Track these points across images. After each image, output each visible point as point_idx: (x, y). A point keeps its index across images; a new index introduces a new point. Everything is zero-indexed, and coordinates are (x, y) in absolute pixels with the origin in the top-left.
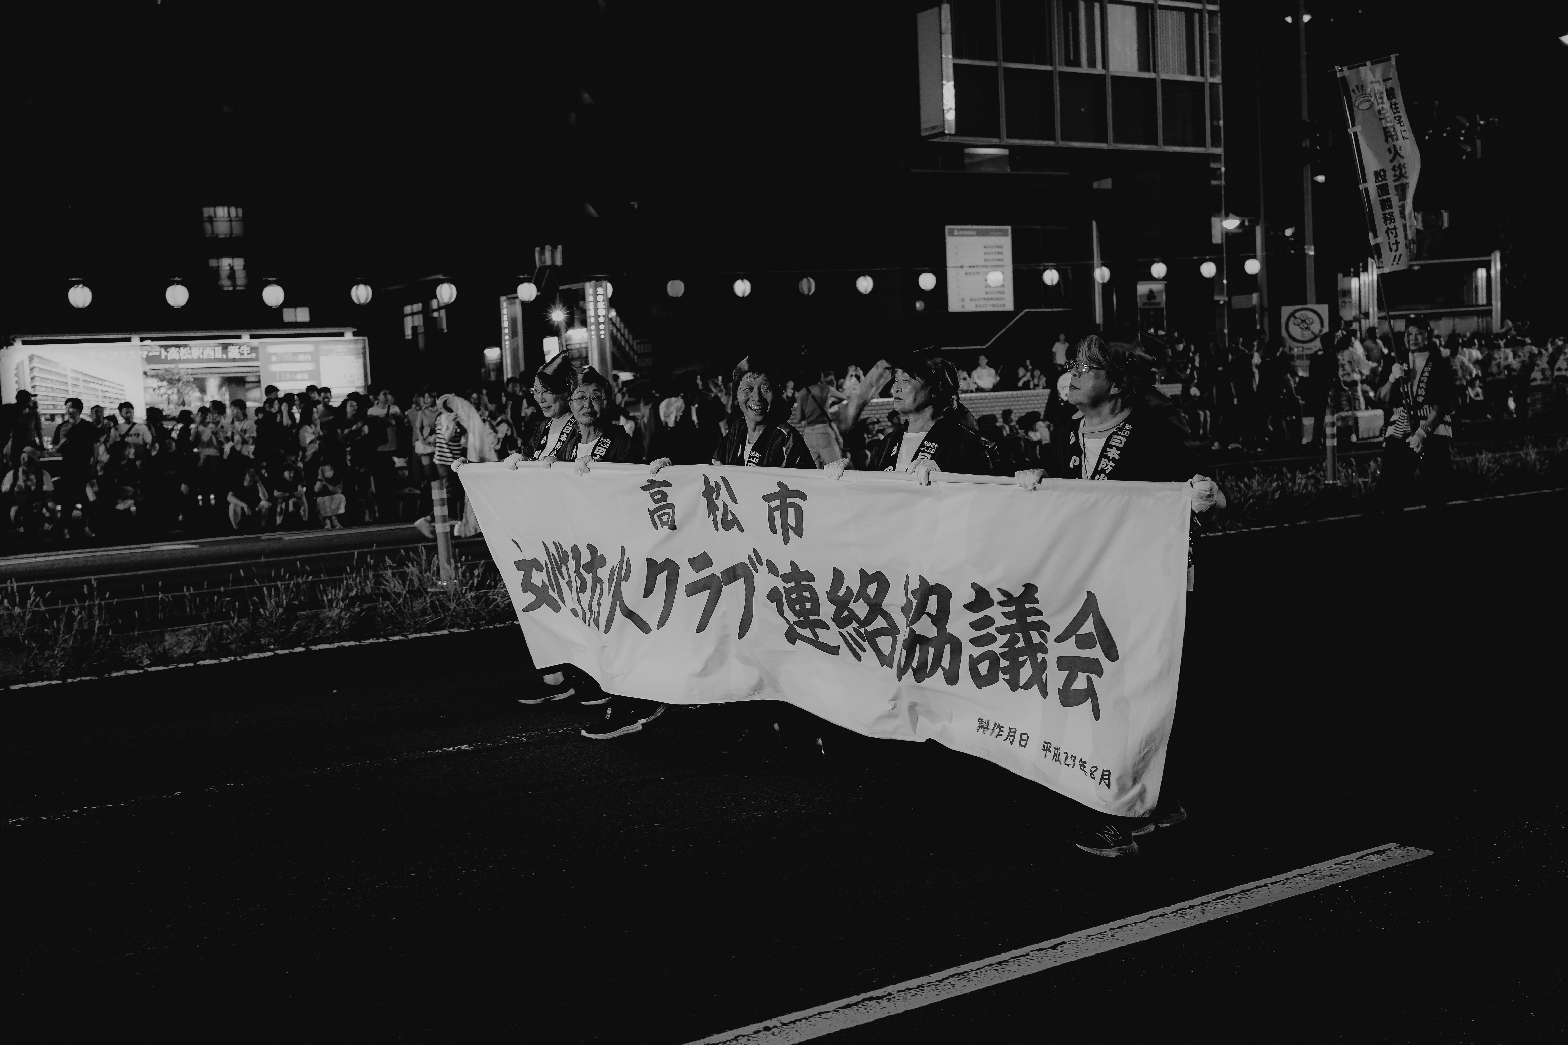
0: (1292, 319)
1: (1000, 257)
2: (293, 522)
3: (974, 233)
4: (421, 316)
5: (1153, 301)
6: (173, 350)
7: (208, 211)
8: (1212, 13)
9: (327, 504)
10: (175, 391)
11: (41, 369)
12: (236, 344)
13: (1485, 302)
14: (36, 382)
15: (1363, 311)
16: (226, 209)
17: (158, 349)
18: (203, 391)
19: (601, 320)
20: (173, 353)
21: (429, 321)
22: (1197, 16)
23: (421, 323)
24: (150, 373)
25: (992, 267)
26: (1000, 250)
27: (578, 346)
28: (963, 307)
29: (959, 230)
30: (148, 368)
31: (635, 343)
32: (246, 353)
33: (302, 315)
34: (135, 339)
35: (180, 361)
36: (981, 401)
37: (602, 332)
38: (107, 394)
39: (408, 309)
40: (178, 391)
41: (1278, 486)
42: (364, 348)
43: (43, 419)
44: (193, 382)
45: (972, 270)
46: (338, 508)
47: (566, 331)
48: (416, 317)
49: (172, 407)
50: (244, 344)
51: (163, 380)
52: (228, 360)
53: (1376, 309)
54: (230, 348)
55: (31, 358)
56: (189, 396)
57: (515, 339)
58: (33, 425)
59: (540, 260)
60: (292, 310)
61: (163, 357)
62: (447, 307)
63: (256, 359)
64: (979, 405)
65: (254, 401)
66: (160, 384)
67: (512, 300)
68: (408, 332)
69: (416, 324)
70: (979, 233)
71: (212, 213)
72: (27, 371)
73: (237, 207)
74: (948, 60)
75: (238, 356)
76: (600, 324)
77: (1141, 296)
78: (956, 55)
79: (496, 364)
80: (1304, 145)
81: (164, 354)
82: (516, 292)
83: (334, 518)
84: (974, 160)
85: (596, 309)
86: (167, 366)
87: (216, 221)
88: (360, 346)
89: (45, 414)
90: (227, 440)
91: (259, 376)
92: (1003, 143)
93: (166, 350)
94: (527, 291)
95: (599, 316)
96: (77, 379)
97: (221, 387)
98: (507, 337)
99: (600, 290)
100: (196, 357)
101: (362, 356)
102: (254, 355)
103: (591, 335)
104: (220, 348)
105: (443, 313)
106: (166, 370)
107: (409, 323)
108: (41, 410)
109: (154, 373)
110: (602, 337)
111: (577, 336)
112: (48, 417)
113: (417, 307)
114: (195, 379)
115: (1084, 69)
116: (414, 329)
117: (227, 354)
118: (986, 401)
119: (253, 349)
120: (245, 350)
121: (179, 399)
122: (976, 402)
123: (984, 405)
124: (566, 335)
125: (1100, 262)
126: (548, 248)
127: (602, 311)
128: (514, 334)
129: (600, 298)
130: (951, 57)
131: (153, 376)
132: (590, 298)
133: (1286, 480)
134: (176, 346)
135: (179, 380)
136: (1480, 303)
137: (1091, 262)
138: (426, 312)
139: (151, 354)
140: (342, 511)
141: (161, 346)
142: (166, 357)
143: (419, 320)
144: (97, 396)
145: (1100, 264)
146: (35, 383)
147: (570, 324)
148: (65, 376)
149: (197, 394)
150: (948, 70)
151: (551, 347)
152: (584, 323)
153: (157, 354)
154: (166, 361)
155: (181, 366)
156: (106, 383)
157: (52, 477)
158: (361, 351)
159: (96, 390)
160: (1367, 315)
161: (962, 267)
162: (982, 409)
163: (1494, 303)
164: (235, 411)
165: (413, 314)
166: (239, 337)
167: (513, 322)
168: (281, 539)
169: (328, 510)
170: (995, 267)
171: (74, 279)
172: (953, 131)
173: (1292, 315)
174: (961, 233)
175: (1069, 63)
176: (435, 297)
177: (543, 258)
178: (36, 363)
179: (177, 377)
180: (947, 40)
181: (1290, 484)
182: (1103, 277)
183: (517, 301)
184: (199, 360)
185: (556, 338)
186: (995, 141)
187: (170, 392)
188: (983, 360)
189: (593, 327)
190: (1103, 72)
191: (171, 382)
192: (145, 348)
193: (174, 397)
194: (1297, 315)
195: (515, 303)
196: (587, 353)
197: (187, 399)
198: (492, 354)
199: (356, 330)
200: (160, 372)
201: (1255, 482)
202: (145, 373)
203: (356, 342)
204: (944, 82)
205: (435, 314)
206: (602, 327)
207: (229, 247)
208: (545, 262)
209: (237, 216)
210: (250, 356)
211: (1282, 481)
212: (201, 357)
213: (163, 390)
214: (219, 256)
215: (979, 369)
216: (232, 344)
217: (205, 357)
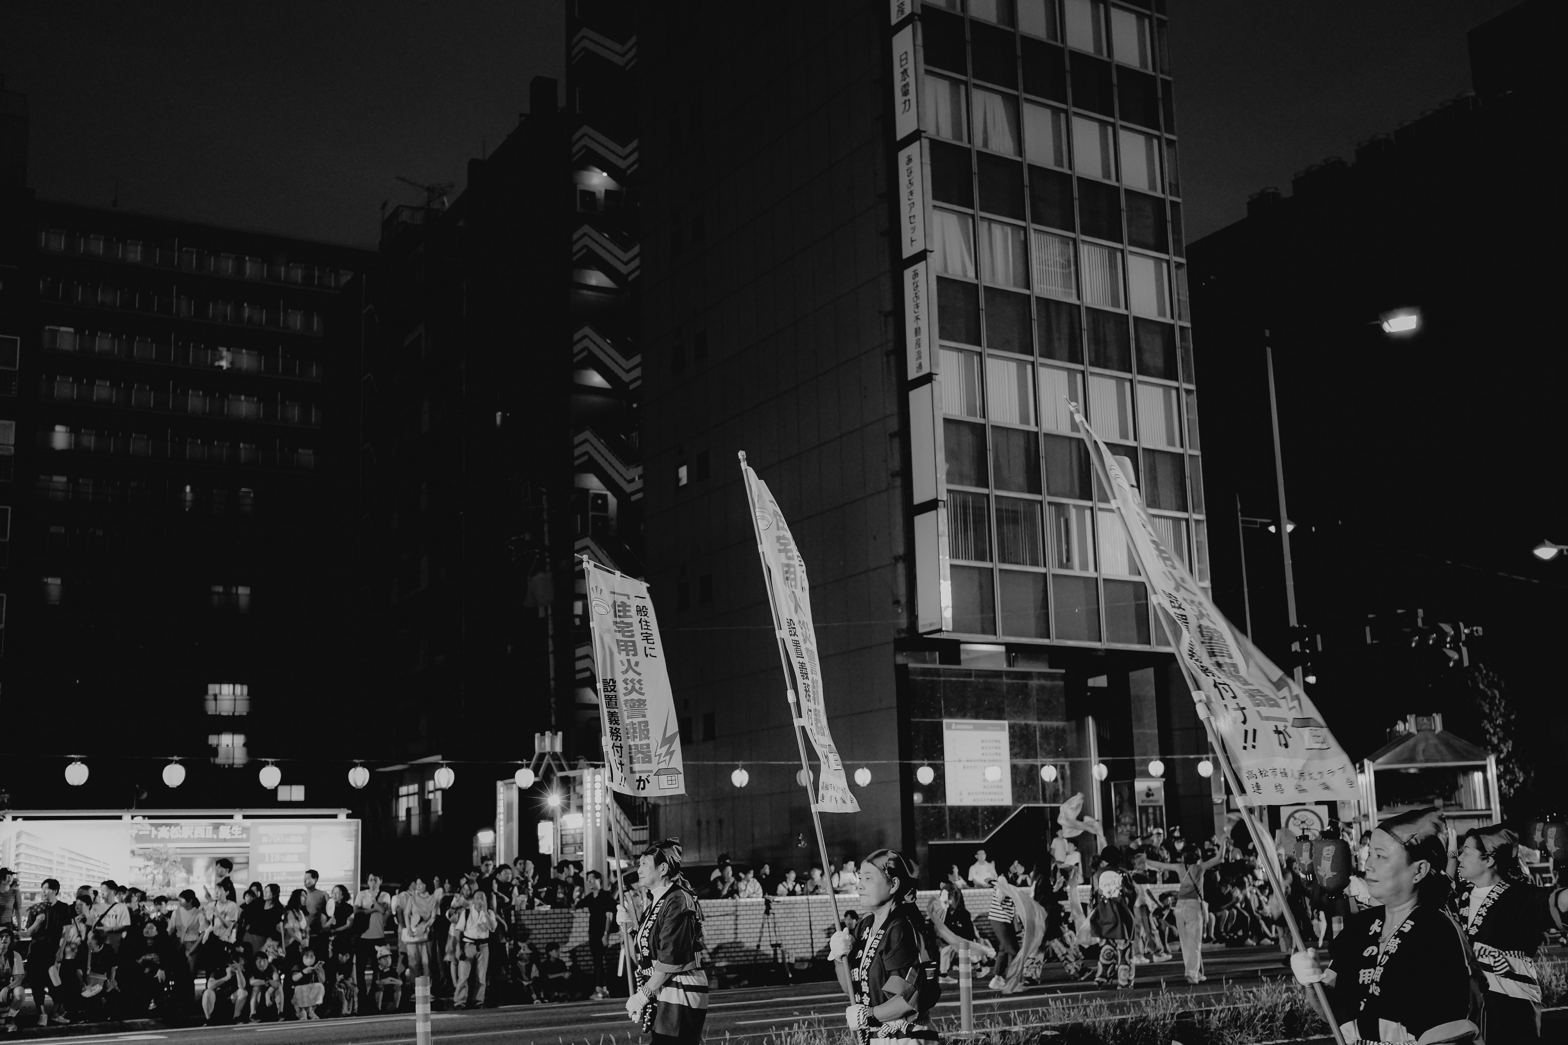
0: (1292, 819)
1: (997, 751)
2: (267, 1014)
3: (971, 727)
4: (416, 797)
5: (1151, 798)
6: (163, 829)
7: (213, 689)
8: (1197, 522)
9: (305, 994)
10: (161, 871)
11: (28, 846)
12: (228, 824)
13: (1484, 807)
14: (21, 859)
15: (1362, 813)
16: (231, 686)
17: (149, 827)
18: (189, 871)
19: (598, 807)
20: (163, 832)
21: (425, 805)
22: (1184, 524)
23: (416, 804)
24: (137, 852)
25: (990, 761)
26: (997, 745)
27: (572, 832)
28: (961, 801)
29: (956, 724)
30: (136, 846)
31: (630, 829)
32: (237, 833)
33: (297, 793)
34: (126, 815)
35: (170, 840)
36: (980, 898)
37: (598, 820)
38: (91, 873)
39: (403, 790)
40: (164, 871)
41: (1288, 998)
42: (357, 830)
43: (23, 897)
44: (180, 862)
45: (969, 764)
46: (316, 999)
47: (562, 816)
48: (411, 798)
49: (156, 887)
50: (235, 824)
51: (149, 860)
52: (218, 840)
53: (1375, 809)
54: (222, 828)
55: (18, 836)
56: (175, 876)
57: (510, 824)
58: (11, 904)
59: (540, 745)
60: (287, 788)
61: (153, 836)
62: (444, 791)
63: (247, 840)
64: (978, 902)
65: (241, 883)
66: (147, 863)
67: (509, 786)
68: (402, 815)
69: (411, 805)
70: (976, 728)
71: (217, 691)
72: (13, 848)
73: (242, 683)
74: (946, 561)
75: (228, 837)
76: (596, 811)
77: (1139, 793)
78: (954, 554)
79: (488, 848)
80: (1293, 650)
81: (154, 832)
82: (514, 777)
83: (311, 1008)
84: (971, 656)
85: (593, 796)
86: (155, 845)
87: (221, 700)
88: (353, 828)
89: (25, 893)
90: (208, 923)
91: (248, 858)
92: (999, 641)
93: (156, 829)
94: (525, 778)
95: (596, 804)
96: (63, 856)
97: (208, 868)
98: (502, 823)
99: (598, 778)
100: (186, 836)
101: (354, 839)
102: (244, 836)
103: (586, 823)
104: (211, 828)
105: (439, 794)
106: (155, 850)
107: (403, 804)
108: (21, 888)
109: (142, 852)
110: (598, 825)
111: (573, 822)
112: (28, 895)
113: (414, 788)
114: (183, 859)
115: (1076, 571)
116: (408, 810)
117: (218, 835)
118: (986, 898)
119: (245, 830)
120: (237, 830)
121: (164, 879)
122: (975, 898)
123: (983, 902)
124: (561, 820)
125: (1097, 759)
126: (548, 733)
127: (598, 799)
128: (509, 819)
129: (597, 785)
130: (948, 558)
131: (140, 855)
132: (587, 785)
133: (1296, 991)
134: (166, 825)
135: (166, 860)
136: (1479, 808)
137: (1088, 759)
138: (421, 792)
139: (140, 833)
140: (320, 1001)
141: (152, 825)
142: (156, 836)
143: (414, 802)
144: (81, 874)
145: (1097, 762)
146: (20, 861)
147: (566, 809)
148: (51, 853)
149: (183, 875)
150: (946, 571)
151: (546, 832)
152: (580, 808)
153: (148, 833)
154: (156, 840)
155: (170, 845)
156: (91, 862)
157: (23, 959)
158: (354, 833)
159: (81, 868)
160: (1366, 816)
161: (960, 761)
162: (981, 906)
163: (1493, 806)
164: (219, 893)
165: (408, 795)
166: (231, 817)
167: (509, 807)
168: (254, 1030)
169: (306, 1000)
170: (993, 762)
171: (72, 756)
172: (950, 629)
173: (1291, 815)
174: (959, 727)
175: (1061, 566)
176: (433, 779)
177: (543, 744)
178: (24, 839)
179: (165, 857)
180: (944, 542)
181: (1300, 996)
182: (1100, 775)
183: (514, 786)
184: (189, 840)
185: (551, 823)
186: (991, 638)
187: (155, 872)
188: (982, 855)
189: (589, 815)
190: (1095, 575)
191: (158, 862)
192: (135, 826)
193: (160, 878)
194: (1296, 815)
195: (512, 788)
196: (582, 839)
197: (172, 879)
198: (484, 838)
199: (350, 812)
200: (148, 851)
201: (1264, 993)
202: (133, 852)
203: (349, 824)
204: (942, 581)
205: (431, 796)
206: (598, 815)
207: (229, 724)
208: (545, 748)
209: (242, 694)
210: (240, 837)
211: (1292, 992)
212: (192, 837)
213: (149, 870)
214: (219, 732)
215: (977, 864)
216: (223, 824)
217: (196, 836)
